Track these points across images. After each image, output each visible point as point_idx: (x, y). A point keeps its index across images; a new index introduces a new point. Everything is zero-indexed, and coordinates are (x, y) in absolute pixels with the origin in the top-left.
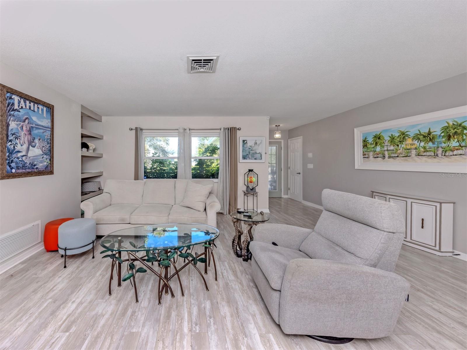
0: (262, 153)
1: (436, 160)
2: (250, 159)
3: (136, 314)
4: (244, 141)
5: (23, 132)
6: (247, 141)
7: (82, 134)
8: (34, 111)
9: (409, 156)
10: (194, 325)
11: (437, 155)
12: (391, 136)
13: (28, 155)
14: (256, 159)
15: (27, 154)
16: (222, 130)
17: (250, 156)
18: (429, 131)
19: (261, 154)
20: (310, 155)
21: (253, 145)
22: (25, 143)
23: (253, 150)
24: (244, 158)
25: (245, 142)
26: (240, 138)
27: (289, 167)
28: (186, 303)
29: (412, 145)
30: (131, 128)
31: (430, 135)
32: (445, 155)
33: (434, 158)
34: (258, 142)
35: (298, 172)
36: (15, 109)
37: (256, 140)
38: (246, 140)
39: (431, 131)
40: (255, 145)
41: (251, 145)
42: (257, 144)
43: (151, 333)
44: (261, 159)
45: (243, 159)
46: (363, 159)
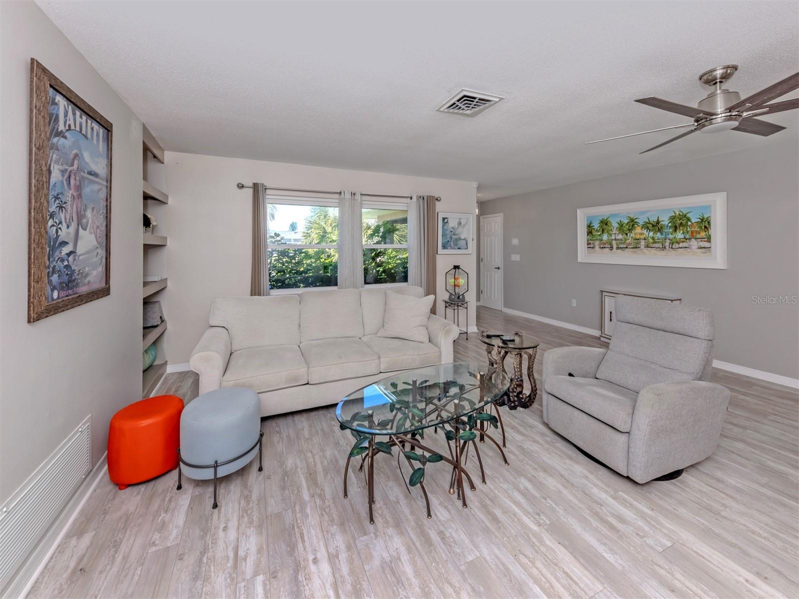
0: (467, 238)
1: (663, 253)
2: (452, 249)
3: (447, 534)
4: (444, 219)
5: (71, 192)
6: (449, 219)
7: (144, 193)
8: (86, 137)
9: (638, 248)
10: (537, 517)
11: (665, 248)
12: (619, 222)
13: (77, 251)
14: (459, 248)
15: (76, 249)
16: (414, 199)
17: (452, 244)
18: (658, 220)
19: (467, 241)
20: (515, 241)
21: (457, 227)
22: (73, 221)
23: (457, 234)
24: (444, 247)
25: (446, 221)
26: (439, 213)
27: (482, 259)
28: (499, 492)
29: (641, 234)
30: (241, 184)
31: (658, 224)
32: (672, 248)
33: (663, 250)
34: (463, 222)
35: (497, 267)
36: (59, 130)
37: (460, 219)
38: (446, 218)
39: (660, 220)
40: (458, 226)
41: (453, 226)
42: (462, 225)
43: (496, 551)
44: (467, 249)
45: (442, 249)
46: (588, 250)
